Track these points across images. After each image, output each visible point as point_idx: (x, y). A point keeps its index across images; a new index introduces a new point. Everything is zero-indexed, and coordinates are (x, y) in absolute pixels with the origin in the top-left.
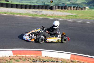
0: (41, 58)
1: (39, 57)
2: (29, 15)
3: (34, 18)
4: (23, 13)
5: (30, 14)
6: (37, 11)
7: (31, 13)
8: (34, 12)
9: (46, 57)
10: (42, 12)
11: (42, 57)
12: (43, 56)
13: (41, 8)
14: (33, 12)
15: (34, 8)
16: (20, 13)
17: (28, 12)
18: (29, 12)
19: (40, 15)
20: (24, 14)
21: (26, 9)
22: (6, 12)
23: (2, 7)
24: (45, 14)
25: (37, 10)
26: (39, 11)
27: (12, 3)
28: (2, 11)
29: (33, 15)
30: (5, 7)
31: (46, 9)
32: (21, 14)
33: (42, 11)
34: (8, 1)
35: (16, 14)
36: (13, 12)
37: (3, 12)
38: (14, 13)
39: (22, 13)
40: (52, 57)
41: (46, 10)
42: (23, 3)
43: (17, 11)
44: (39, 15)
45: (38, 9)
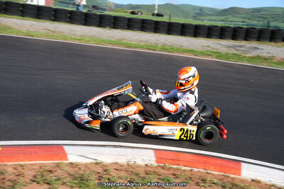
0: (236, 182)
1: (233, 179)
2: (217, 57)
3: (231, 66)
4: (199, 49)
5: (219, 55)
6: (241, 46)
7: (224, 50)
8: (234, 47)
9: (253, 180)
10: (257, 48)
11: (243, 181)
12: (244, 178)
13: (256, 36)
14: (230, 47)
15: (234, 38)
16: (191, 48)
17: (213, 48)
18: (217, 46)
19: (249, 57)
20: (202, 53)
21: (208, 37)
22: (152, 46)
23: (142, 30)
24: (265, 55)
25: (243, 43)
26: (249, 45)
27: (170, 19)
28: (142, 41)
29: (227, 56)
30: (152, 32)
31: (270, 41)
32: (192, 51)
33: (259, 47)
34: (162, 16)
35: (178, 52)
36: (171, 46)
37: (143, 44)
38: (172, 49)
39: (194, 49)
40: (273, 186)
41: (273, 44)
42: (202, 20)
43: (181, 44)
44: (246, 59)
45: (246, 40)
